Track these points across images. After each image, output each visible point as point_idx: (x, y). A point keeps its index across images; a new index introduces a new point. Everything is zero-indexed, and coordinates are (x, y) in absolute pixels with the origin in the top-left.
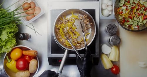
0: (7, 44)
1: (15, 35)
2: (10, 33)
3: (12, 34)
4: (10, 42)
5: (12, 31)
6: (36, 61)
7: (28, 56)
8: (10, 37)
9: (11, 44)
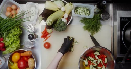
0: (12, 44)
1: (19, 37)
2: (15, 36)
3: (17, 37)
4: (15, 42)
5: (17, 34)
6: (32, 59)
7: (25, 56)
8: (15, 39)
9: (16, 44)
